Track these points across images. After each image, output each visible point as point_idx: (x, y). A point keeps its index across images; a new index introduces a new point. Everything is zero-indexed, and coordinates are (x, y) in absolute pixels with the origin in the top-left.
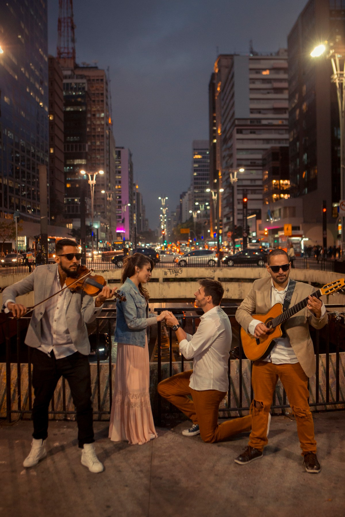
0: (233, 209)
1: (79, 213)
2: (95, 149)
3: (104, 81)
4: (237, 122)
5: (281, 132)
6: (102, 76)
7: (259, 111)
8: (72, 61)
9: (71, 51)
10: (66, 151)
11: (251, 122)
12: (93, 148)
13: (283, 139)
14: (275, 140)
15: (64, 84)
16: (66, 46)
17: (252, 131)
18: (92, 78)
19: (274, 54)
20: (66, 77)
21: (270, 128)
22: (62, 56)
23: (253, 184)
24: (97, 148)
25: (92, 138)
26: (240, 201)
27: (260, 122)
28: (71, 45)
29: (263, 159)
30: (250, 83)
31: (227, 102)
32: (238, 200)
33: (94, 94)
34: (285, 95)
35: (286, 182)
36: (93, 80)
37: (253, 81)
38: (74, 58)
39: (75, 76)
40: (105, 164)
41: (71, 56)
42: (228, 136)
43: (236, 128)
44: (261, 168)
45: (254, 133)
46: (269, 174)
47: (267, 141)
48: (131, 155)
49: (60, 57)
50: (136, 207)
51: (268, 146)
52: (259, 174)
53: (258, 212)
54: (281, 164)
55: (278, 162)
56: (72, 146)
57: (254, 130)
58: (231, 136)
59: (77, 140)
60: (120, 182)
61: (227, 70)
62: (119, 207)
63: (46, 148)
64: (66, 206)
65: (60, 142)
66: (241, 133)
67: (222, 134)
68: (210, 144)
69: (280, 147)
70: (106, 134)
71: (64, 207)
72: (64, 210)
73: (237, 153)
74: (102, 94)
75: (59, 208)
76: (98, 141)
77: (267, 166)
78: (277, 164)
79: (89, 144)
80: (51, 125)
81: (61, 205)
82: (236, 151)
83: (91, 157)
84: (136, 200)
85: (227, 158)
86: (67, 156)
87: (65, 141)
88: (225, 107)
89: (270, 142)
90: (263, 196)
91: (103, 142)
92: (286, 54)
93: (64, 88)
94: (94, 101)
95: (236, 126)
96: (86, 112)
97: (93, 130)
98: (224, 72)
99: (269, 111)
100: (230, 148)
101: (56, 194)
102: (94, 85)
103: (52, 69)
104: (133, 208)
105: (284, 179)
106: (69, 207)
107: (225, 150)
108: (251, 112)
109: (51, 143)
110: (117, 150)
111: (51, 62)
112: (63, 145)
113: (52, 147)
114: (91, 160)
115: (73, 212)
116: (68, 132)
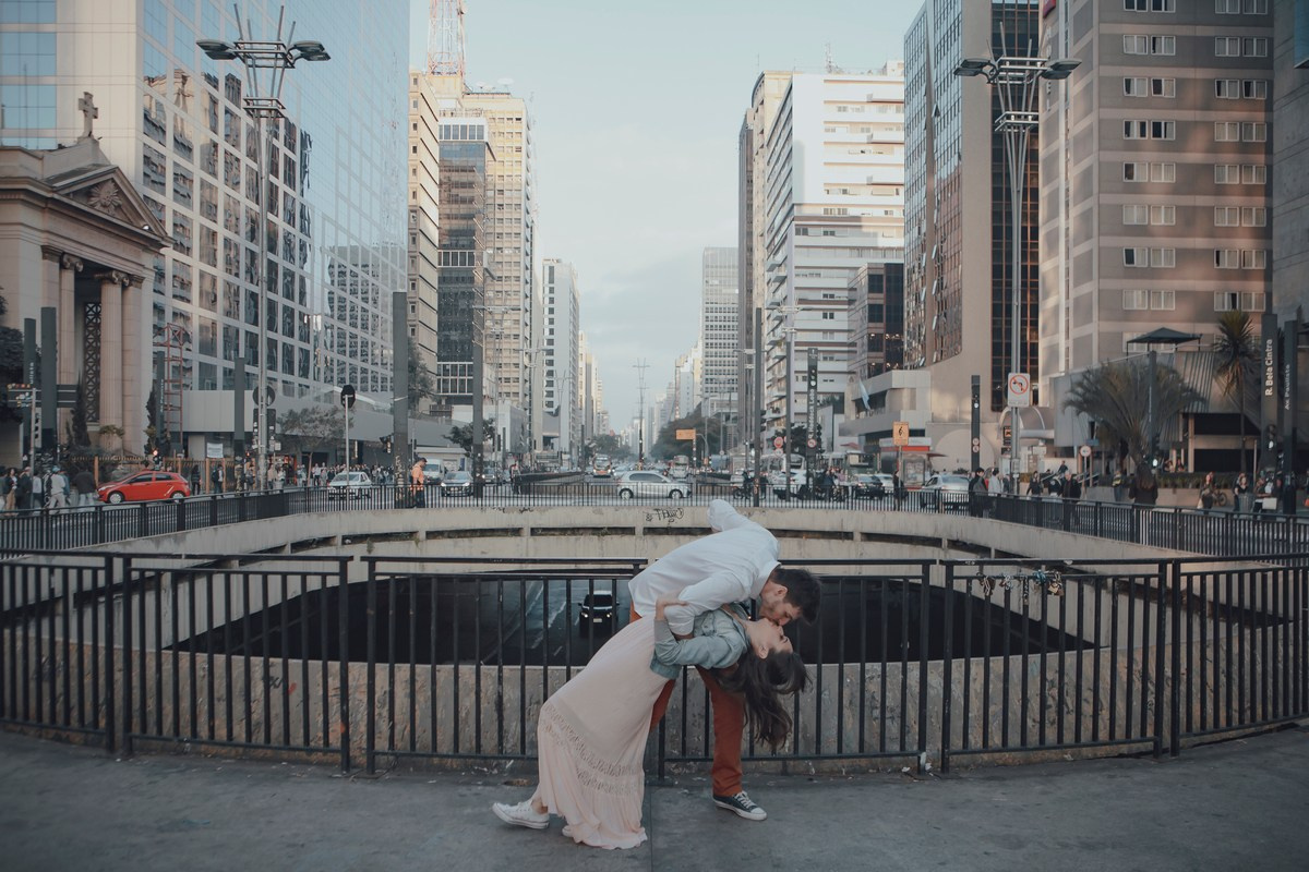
2: (501, 263)
3: (524, 120)
4: (796, 212)
5: (888, 232)
6: (521, 112)
7: (845, 188)
8: (459, 79)
9: (456, 59)
10: (443, 267)
11: (826, 211)
12: (498, 259)
13: (891, 249)
14: (877, 249)
15: (441, 127)
16: (445, 49)
17: (829, 229)
18: (498, 115)
19: (874, 73)
20: (444, 114)
22: (436, 70)
23: (828, 339)
24: (506, 259)
25: (497, 240)
26: (800, 376)
27: (845, 212)
28: (455, 45)
29: (851, 289)
30: (827, 130)
31: (778, 166)
32: (796, 372)
33: (502, 148)
34: (899, 157)
35: (897, 336)
36: (501, 119)
37: (831, 125)
38: (461, 73)
39: (464, 110)
40: (522, 294)
41: (454, 68)
42: (779, 238)
43: (794, 222)
44: (846, 307)
45: (832, 234)
46: (862, 320)
47: (860, 250)
49: (432, 72)
50: (583, 383)
51: (861, 262)
52: (841, 320)
53: (837, 398)
54: (888, 298)
55: (882, 296)
56: (455, 255)
57: (832, 229)
58: (785, 239)
59: (465, 243)
60: (552, 332)
61: (778, 103)
62: (550, 384)
63: (402, 258)
64: (439, 380)
65: (430, 245)
66: (805, 233)
67: (766, 234)
68: (740, 257)
69: (887, 265)
70: (525, 232)
71: (435, 379)
72: (435, 386)
73: (797, 275)
74: (519, 150)
75: (425, 383)
76: (509, 245)
77: (857, 303)
78: (880, 298)
79: (491, 251)
80: (412, 211)
81: (430, 375)
82: (794, 271)
83: (492, 277)
84: (584, 370)
85: (776, 285)
86: (444, 278)
87: (442, 246)
88: (773, 179)
89: (865, 253)
90: (849, 366)
91: (518, 249)
92: (900, 70)
93: (441, 136)
94: (502, 163)
95: (795, 218)
96: (484, 186)
97: (497, 222)
98: (772, 106)
99: (863, 189)
100: (781, 265)
101: (420, 354)
102: (501, 130)
103: (415, 96)
104: (578, 385)
105: (893, 332)
106: (445, 381)
107: (770, 269)
108: (827, 191)
109: (413, 249)
110: (547, 266)
111: (416, 81)
112: (436, 254)
113: (414, 256)
114: (493, 285)
115: (454, 391)
116: (448, 227)
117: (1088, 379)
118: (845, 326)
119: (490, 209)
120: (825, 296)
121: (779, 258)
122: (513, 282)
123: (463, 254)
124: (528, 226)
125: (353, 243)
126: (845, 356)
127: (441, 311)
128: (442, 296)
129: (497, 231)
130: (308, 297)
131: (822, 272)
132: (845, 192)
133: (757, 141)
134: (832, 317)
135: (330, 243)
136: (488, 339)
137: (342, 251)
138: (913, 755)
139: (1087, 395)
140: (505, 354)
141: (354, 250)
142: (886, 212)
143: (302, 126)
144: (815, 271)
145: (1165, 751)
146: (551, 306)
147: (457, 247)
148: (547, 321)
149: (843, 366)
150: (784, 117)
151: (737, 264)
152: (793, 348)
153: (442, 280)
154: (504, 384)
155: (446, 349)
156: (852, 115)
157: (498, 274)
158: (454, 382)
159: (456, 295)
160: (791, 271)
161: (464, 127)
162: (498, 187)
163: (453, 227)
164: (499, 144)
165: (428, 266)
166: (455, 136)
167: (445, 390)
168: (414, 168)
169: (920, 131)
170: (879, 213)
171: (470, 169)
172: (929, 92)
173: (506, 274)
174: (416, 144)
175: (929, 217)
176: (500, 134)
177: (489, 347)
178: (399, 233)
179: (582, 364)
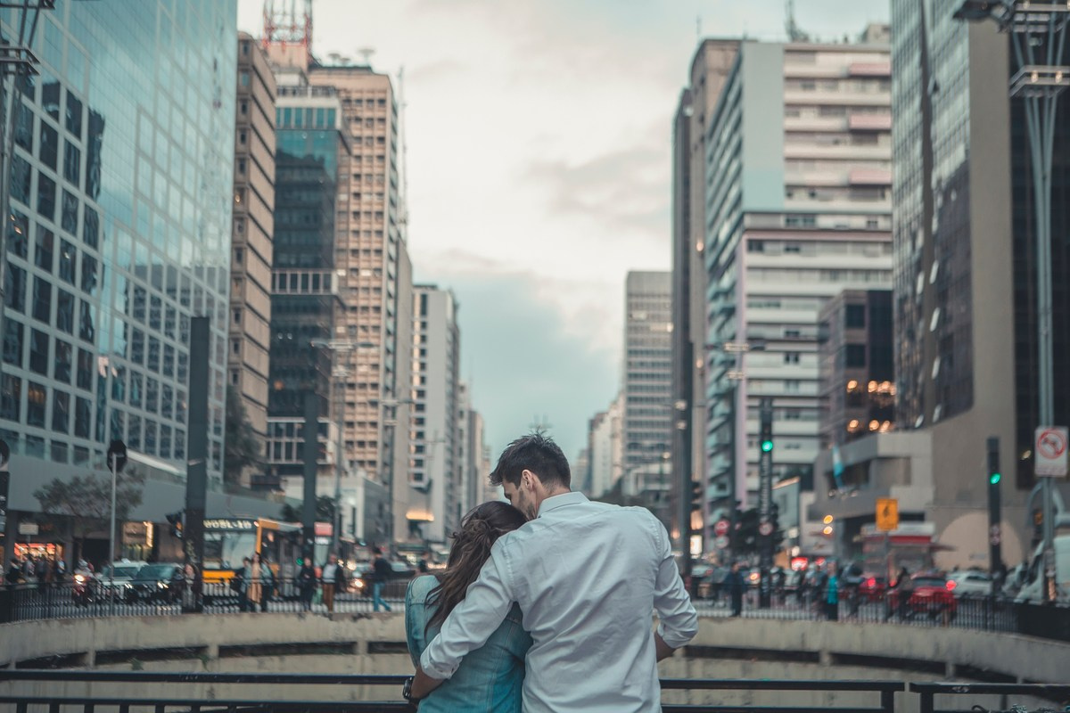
0: (733, 461)
2: (356, 288)
3: (389, 102)
4: (748, 221)
5: (871, 248)
6: (385, 92)
7: (812, 191)
8: (304, 49)
9: (301, 22)
10: (278, 291)
11: (787, 221)
12: (352, 283)
13: (876, 271)
14: (856, 271)
15: (278, 110)
16: (288, 9)
17: (792, 246)
18: (355, 96)
19: (852, 39)
20: (283, 91)
21: (840, 237)
22: (274, 36)
23: (792, 390)
24: (363, 284)
25: (351, 258)
26: (753, 439)
27: (813, 222)
28: (301, 6)
29: (823, 324)
30: (787, 114)
32: (747, 435)
33: (359, 139)
34: (884, 148)
35: (885, 386)
36: (359, 101)
37: (793, 108)
38: (307, 40)
39: (310, 89)
40: (383, 330)
41: (300, 34)
42: (724, 257)
43: (745, 237)
44: (815, 348)
45: (797, 250)
46: (837, 366)
47: (834, 273)
48: (455, 307)
49: (270, 38)
50: (464, 450)
51: (835, 288)
52: (809, 366)
53: (804, 469)
54: (872, 335)
55: (864, 332)
56: (294, 278)
57: (796, 245)
58: (732, 258)
59: (309, 260)
60: (423, 380)
61: (723, 81)
62: (420, 449)
63: (222, 282)
64: (269, 443)
65: (261, 266)
66: (761, 250)
67: (707, 253)
68: (673, 283)
69: (870, 290)
70: (388, 248)
71: (263, 442)
72: (263, 452)
73: (749, 306)
74: (382, 140)
75: (249, 447)
76: (366, 265)
77: (830, 342)
78: (861, 336)
79: (342, 273)
80: (238, 218)
81: (257, 438)
82: (745, 301)
83: (344, 307)
84: (466, 433)
85: (720, 320)
86: (279, 305)
87: (277, 264)
88: (717, 180)
89: (841, 275)
90: (821, 427)
91: (379, 270)
92: (886, 37)
93: (278, 121)
94: (359, 158)
95: (747, 230)
96: (334, 187)
97: (353, 233)
98: (716, 85)
99: (837, 193)
100: (728, 293)
101: (243, 409)
102: (359, 114)
103: (246, 67)
104: (457, 452)
105: (880, 381)
106: (278, 445)
107: (716, 296)
108: (789, 195)
109: (237, 267)
110: (418, 293)
111: (246, 50)
112: (269, 275)
113: (238, 277)
114: (345, 318)
115: (289, 457)
116: (285, 240)
118: (814, 373)
119: (343, 218)
120: (787, 333)
122: (372, 314)
123: (305, 277)
125: (157, 260)
126: (815, 413)
127: (275, 351)
128: (275, 329)
129: (353, 246)
131: (782, 301)
132: (813, 195)
133: (696, 132)
134: (797, 360)
135: (124, 259)
136: (337, 390)
137: (140, 271)
140: (359, 409)
141: (157, 270)
142: (869, 222)
143: (91, 101)
144: (773, 300)
147: (297, 266)
148: (416, 366)
149: (812, 427)
150: (731, 98)
151: (669, 291)
153: (275, 310)
154: (356, 449)
155: (279, 403)
156: (821, 95)
157: (352, 303)
158: (289, 445)
159: (295, 330)
160: (740, 300)
161: (310, 110)
162: (354, 189)
163: (294, 241)
164: (356, 133)
165: (258, 292)
166: (298, 121)
167: (277, 457)
168: (242, 162)
169: (911, 114)
170: (859, 222)
171: (316, 165)
172: (925, 62)
173: (362, 303)
174: (244, 132)
175: (926, 223)
176: (358, 120)
177: (336, 399)
178: (219, 246)
179: (463, 424)
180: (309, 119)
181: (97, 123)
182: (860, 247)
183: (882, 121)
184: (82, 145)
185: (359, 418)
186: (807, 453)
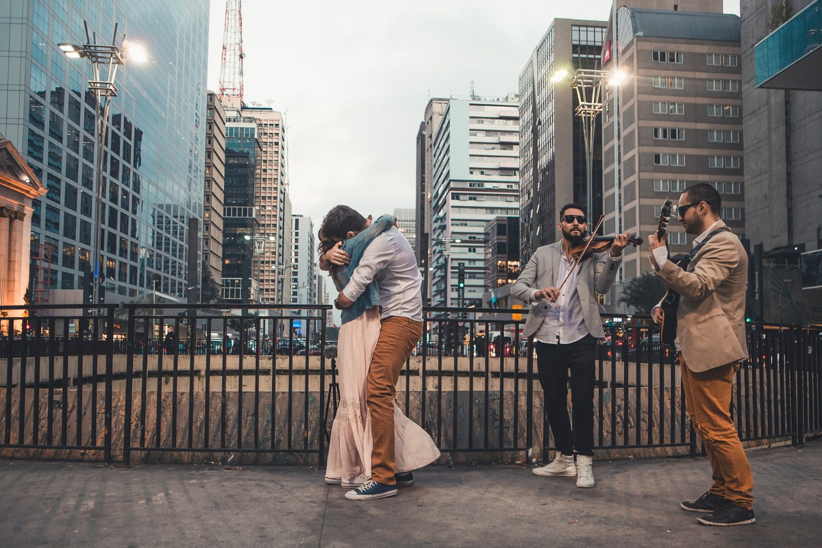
0: (446, 297)
1: (240, 298)
2: (264, 215)
3: (280, 126)
4: (452, 185)
5: (509, 199)
6: (278, 120)
7: (482, 170)
8: (239, 99)
9: (238, 87)
10: (226, 216)
11: (470, 185)
12: (262, 213)
13: (511, 209)
14: (502, 209)
15: (227, 129)
16: (231, 80)
17: (472, 196)
18: (263, 122)
19: (501, 100)
20: (229, 120)
21: (494, 193)
22: (225, 93)
23: (473, 265)
24: (268, 213)
25: (262, 201)
26: (455, 288)
27: (482, 185)
28: (238, 78)
29: (486, 234)
30: (471, 135)
31: (441, 158)
32: (452, 286)
33: (266, 143)
34: (515, 151)
35: (515, 263)
36: (266, 125)
37: (474, 131)
38: (241, 95)
39: (242, 119)
40: (277, 235)
41: (237, 92)
42: (441, 202)
43: (450, 192)
44: (483, 245)
45: (475, 199)
46: (493, 253)
47: (492, 210)
48: (312, 226)
49: (223, 94)
50: (317, 294)
51: (492, 217)
52: (480, 253)
53: (478, 302)
54: (509, 239)
55: (505, 237)
56: (234, 209)
57: (474, 196)
59: (241, 202)
60: (296, 260)
61: (441, 118)
62: (295, 294)
63: (200, 212)
64: (223, 289)
65: (219, 203)
66: (458, 198)
67: (433, 200)
68: (417, 214)
69: (508, 218)
70: (280, 196)
71: (220, 289)
72: (220, 293)
73: (452, 225)
74: (277, 144)
75: (214, 291)
76: (269, 204)
77: (490, 242)
78: (504, 239)
79: (258, 208)
80: (207, 181)
81: (217, 286)
82: (450, 222)
83: (259, 225)
84: (317, 285)
85: (439, 231)
86: (228, 224)
87: (226, 204)
88: (437, 166)
89: (495, 211)
90: (485, 282)
91: (276, 206)
92: (517, 99)
93: (227, 134)
94: (266, 152)
95: (451, 189)
96: (254, 167)
97: (263, 189)
98: (437, 120)
99: (494, 172)
100: (443, 219)
101: (210, 272)
102: (266, 131)
103: (211, 108)
104: (313, 295)
105: (512, 260)
106: (227, 290)
107: (436, 221)
108: (472, 173)
109: (207, 205)
110: (294, 218)
111: (211, 99)
112: (223, 208)
113: (208, 209)
114: (259, 230)
115: (232, 296)
116: (230, 192)
117: (634, 285)
118: (482, 257)
119: (258, 181)
120: (470, 238)
121: (441, 214)
122: (272, 228)
123: (240, 209)
124: (281, 192)
126: (482, 276)
127: (225, 246)
128: (225, 235)
129: (262, 195)
130: (137, 232)
131: (468, 222)
132: (482, 173)
133: (428, 143)
134: (474, 251)
135: (153, 200)
136: (255, 264)
137: (161, 206)
138: (523, 449)
139: (634, 294)
140: (266, 273)
141: (168, 207)
142: (508, 186)
143: (136, 124)
144: (464, 222)
145: (698, 455)
146: (297, 244)
147: (235, 204)
148: (293, 254)
149: (481, 282)
150: (444, 126)
151: (414, 219)
152: (449, 270)
153: (225, 225)
154: (265, 293)
155: (227, 271)
156: (487, 125)
157: (263, 222)
158: (232, 290)
159: (235, 235)
160: (448, 222)
161: (242, 129)
162: (263, 167)
163: (234, 192)
164: (264, 140)
165: (217, 216)
166: (236, 134)
167: (227, 296)
168: (209, 153)
169: (529, 135)
170: (504, 186)
171: (245, 156)
172: (534, 111)
173: (267, 222)
174: (210, 138)
175: (535, 187)
176: (265, 134)
177: (256, 268)
178: (198, 195)
179: (316, 282)
180: (242, 134)
181: (139, 134)
182: (505, 197)
183: (514, 138)
184: (132, 143)
185: (266, 278)
186: (479, 294)
